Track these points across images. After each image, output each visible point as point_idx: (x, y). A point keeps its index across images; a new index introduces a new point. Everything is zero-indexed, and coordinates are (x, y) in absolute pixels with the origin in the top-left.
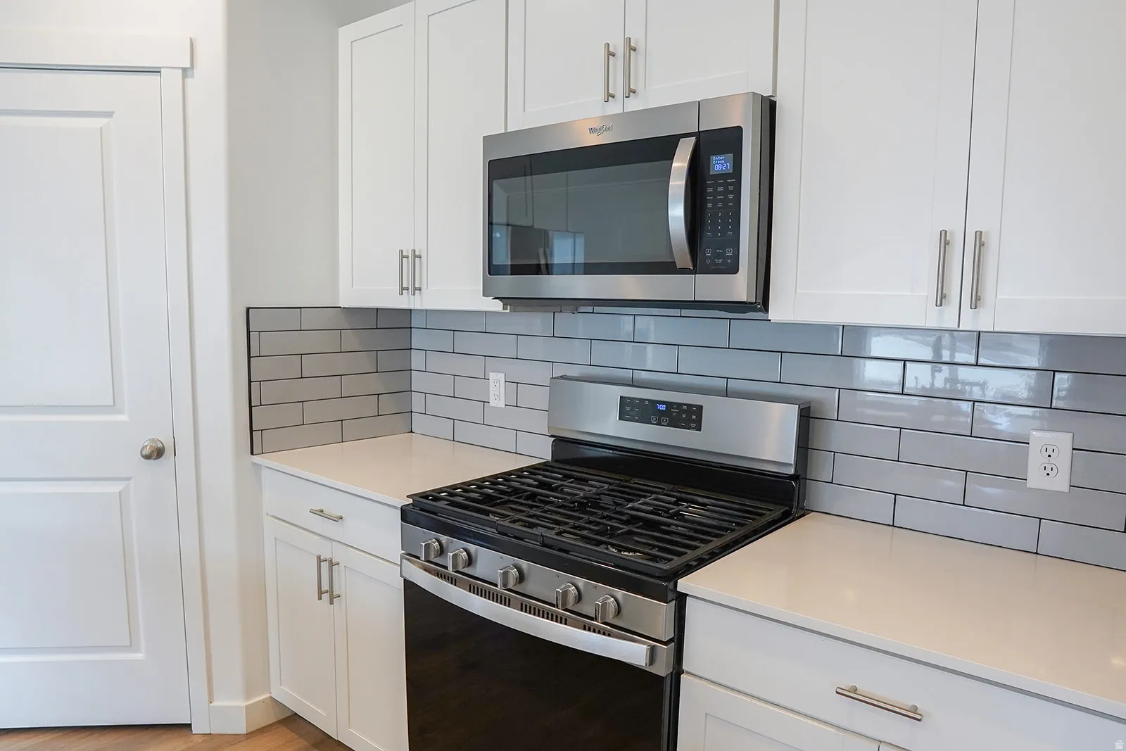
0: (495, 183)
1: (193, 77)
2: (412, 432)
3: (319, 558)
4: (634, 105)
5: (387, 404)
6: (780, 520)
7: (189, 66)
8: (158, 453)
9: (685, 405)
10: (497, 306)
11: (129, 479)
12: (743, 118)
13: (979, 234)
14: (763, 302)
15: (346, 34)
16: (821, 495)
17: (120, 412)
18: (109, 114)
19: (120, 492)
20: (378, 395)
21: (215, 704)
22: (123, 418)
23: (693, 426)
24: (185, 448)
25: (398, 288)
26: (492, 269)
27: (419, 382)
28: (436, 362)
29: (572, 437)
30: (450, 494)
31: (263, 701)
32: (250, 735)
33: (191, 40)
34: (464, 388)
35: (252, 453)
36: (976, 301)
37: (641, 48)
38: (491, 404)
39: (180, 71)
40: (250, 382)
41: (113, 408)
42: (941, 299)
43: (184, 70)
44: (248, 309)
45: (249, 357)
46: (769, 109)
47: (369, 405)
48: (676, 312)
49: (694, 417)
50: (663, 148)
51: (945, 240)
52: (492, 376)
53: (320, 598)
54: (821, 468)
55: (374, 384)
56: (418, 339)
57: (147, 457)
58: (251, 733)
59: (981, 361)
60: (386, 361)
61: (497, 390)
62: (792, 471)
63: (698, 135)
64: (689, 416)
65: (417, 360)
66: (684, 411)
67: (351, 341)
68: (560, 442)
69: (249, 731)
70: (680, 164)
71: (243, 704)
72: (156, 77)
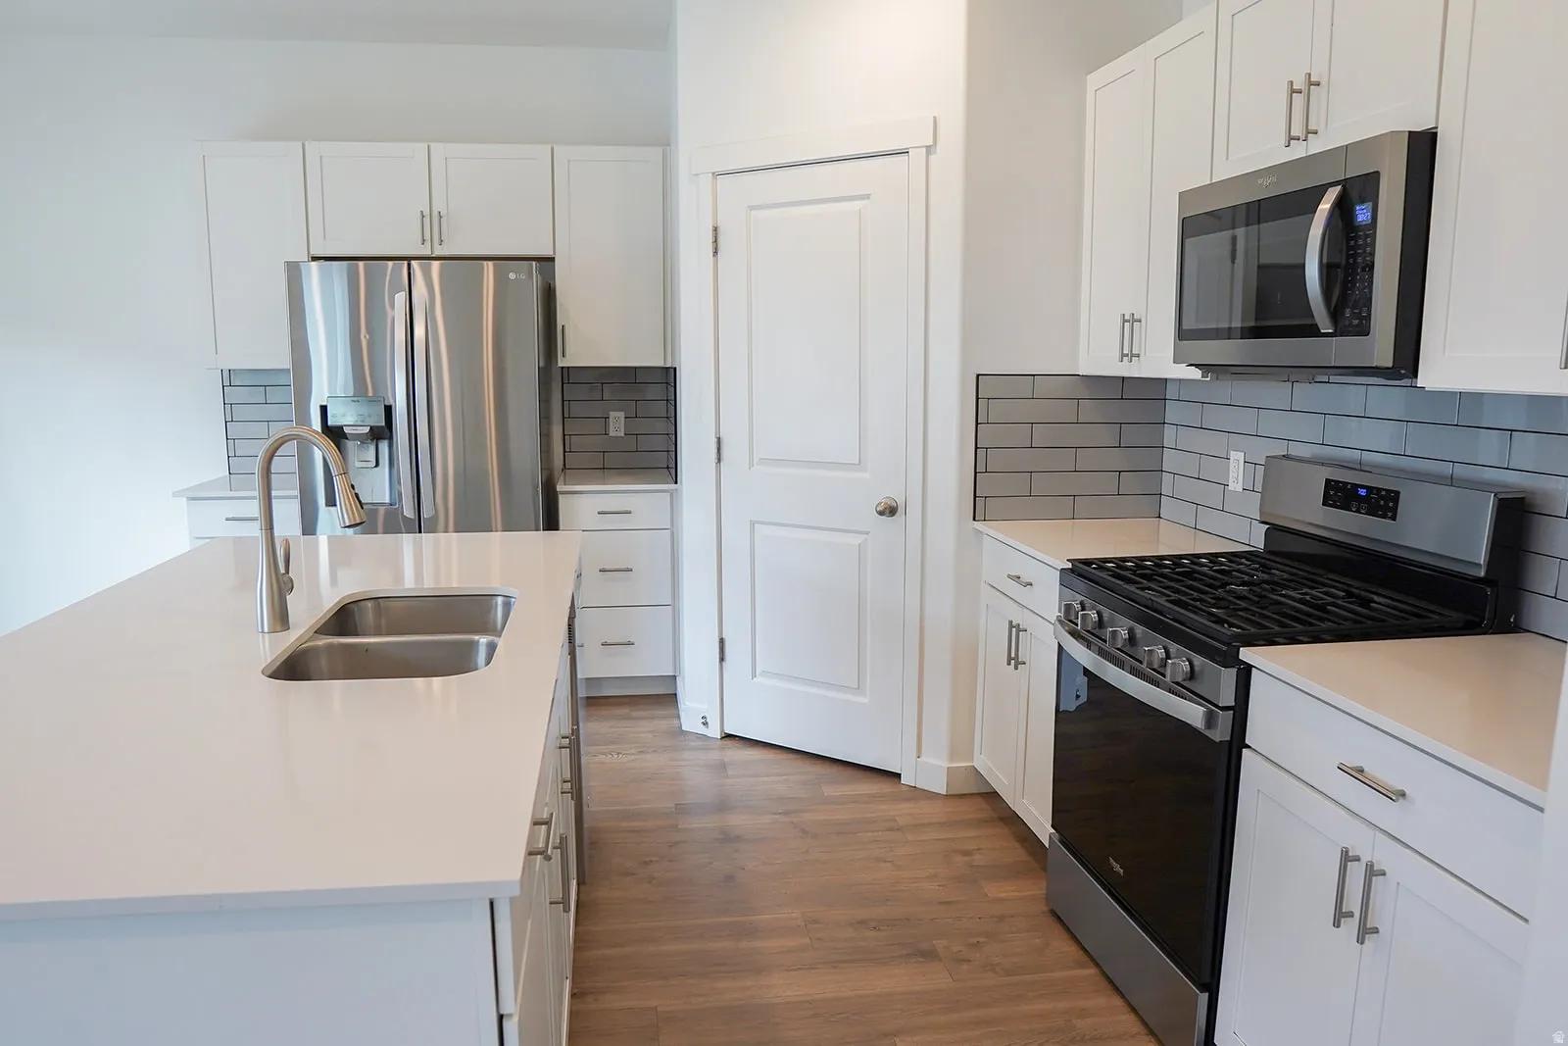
0: (1188, 241)
1: (935, 153)
2: (1160, 517)
3: (1011, 622)
4: (1316, 146)
5: (1129, 482)
7: (931, 143)
8: (890, 511)
9: (1384, 490)
10: (1196, 374)
11: (867, 533)
15: (1094, 80)
16: (1539, 611)
17: (864, 470)
18: (867, 197)
19: (860, 545)
20: (1120, 472)
21: (923, 759)
22: (866, 475)
23: (1390, 514)
24: (914, 509)
25: (1117, 354)
26: (1182, 334)
27: (1170, 459)
28: (1185, 438)
29: (1281, 524)
30: (1118, 567)
31: (966, 768)
32: (947, 796)
33: (934, 117)
34: (1207, 468)
35: (974, 519)
38: (1230, 488)
39: (924, 149)
40: (976, 448)
41: (860, 465)
43: (928, 148)
44: (978, 376)
45: (977, 424)
46: (1423, 147)
47: (1109, 483)
49: (1391, 504)
52: (1232, 455)
53: (1009, 664)
54: (1542, 579)
55: (1117, 459)
56: (1173, 412)
57: (881, 513)
58: (950, 795)
60: (1131, 435)
61: (1236, 472)
62: (1482, 574)
63: (1345, 183)
64: (1387, 504)
65: (1169, 435)
66: (1383, 498)
67: (1090, 410)
68: (1274, 531)
69: (950, 793)
71: (946, 764)
72: (904, 157)
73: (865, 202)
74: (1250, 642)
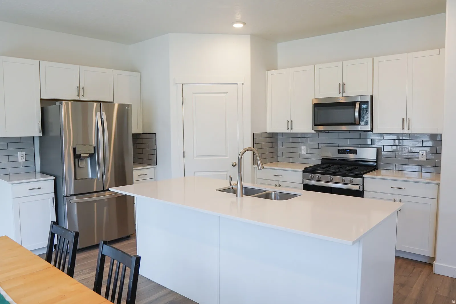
0: (315, 108)
1: (244, 85)
2: (278, 161)
4: (345, 95)
6: (374, 170)
7: (244, 83)
11: (228, 171)
12: (368, 99)
13: (409, 119)
14: (372, 130)
15: (271, 72)
16: (380, 165)
17: (227, 156)
18: (226, 93)
19: (226, 174)
22: (228, 157)
23: (355, 154)
26: (315, 125)
27: (280, 149)
28: (285, 145)
29: (326, 158)
33: (244, 77)
34: (293, 150)
35: (254, 165)
36: (409, 129)
37: (346, 84)
38: (302, 153)
39: (242, 84)
41: (225, 156)
42: (403, 129)
44: (254, 133)
45: (254, 144)
46: (372, 97)
48: (349, 132)
50: (354, 104)
51: (403, 120)
52: (302, 147)
54: (381, 161)
57: (233, 166)
59: (410, 139)
61: (303, 150)
62: (376, 160)
63: (360, 102)
64: (354, 152)
65: (280, 144)
66: (353, 151)
67: (269, 140)
68: (324, 159)
70: (357, 106)
72: (236, 85)
73: (226, 94)
74: (364, 173)
